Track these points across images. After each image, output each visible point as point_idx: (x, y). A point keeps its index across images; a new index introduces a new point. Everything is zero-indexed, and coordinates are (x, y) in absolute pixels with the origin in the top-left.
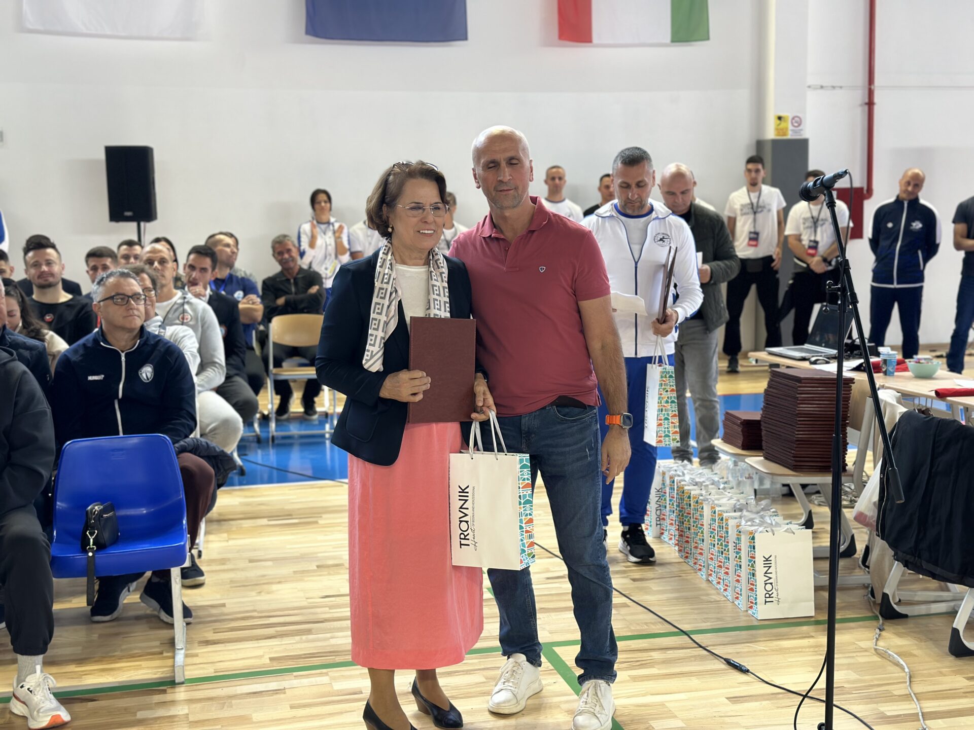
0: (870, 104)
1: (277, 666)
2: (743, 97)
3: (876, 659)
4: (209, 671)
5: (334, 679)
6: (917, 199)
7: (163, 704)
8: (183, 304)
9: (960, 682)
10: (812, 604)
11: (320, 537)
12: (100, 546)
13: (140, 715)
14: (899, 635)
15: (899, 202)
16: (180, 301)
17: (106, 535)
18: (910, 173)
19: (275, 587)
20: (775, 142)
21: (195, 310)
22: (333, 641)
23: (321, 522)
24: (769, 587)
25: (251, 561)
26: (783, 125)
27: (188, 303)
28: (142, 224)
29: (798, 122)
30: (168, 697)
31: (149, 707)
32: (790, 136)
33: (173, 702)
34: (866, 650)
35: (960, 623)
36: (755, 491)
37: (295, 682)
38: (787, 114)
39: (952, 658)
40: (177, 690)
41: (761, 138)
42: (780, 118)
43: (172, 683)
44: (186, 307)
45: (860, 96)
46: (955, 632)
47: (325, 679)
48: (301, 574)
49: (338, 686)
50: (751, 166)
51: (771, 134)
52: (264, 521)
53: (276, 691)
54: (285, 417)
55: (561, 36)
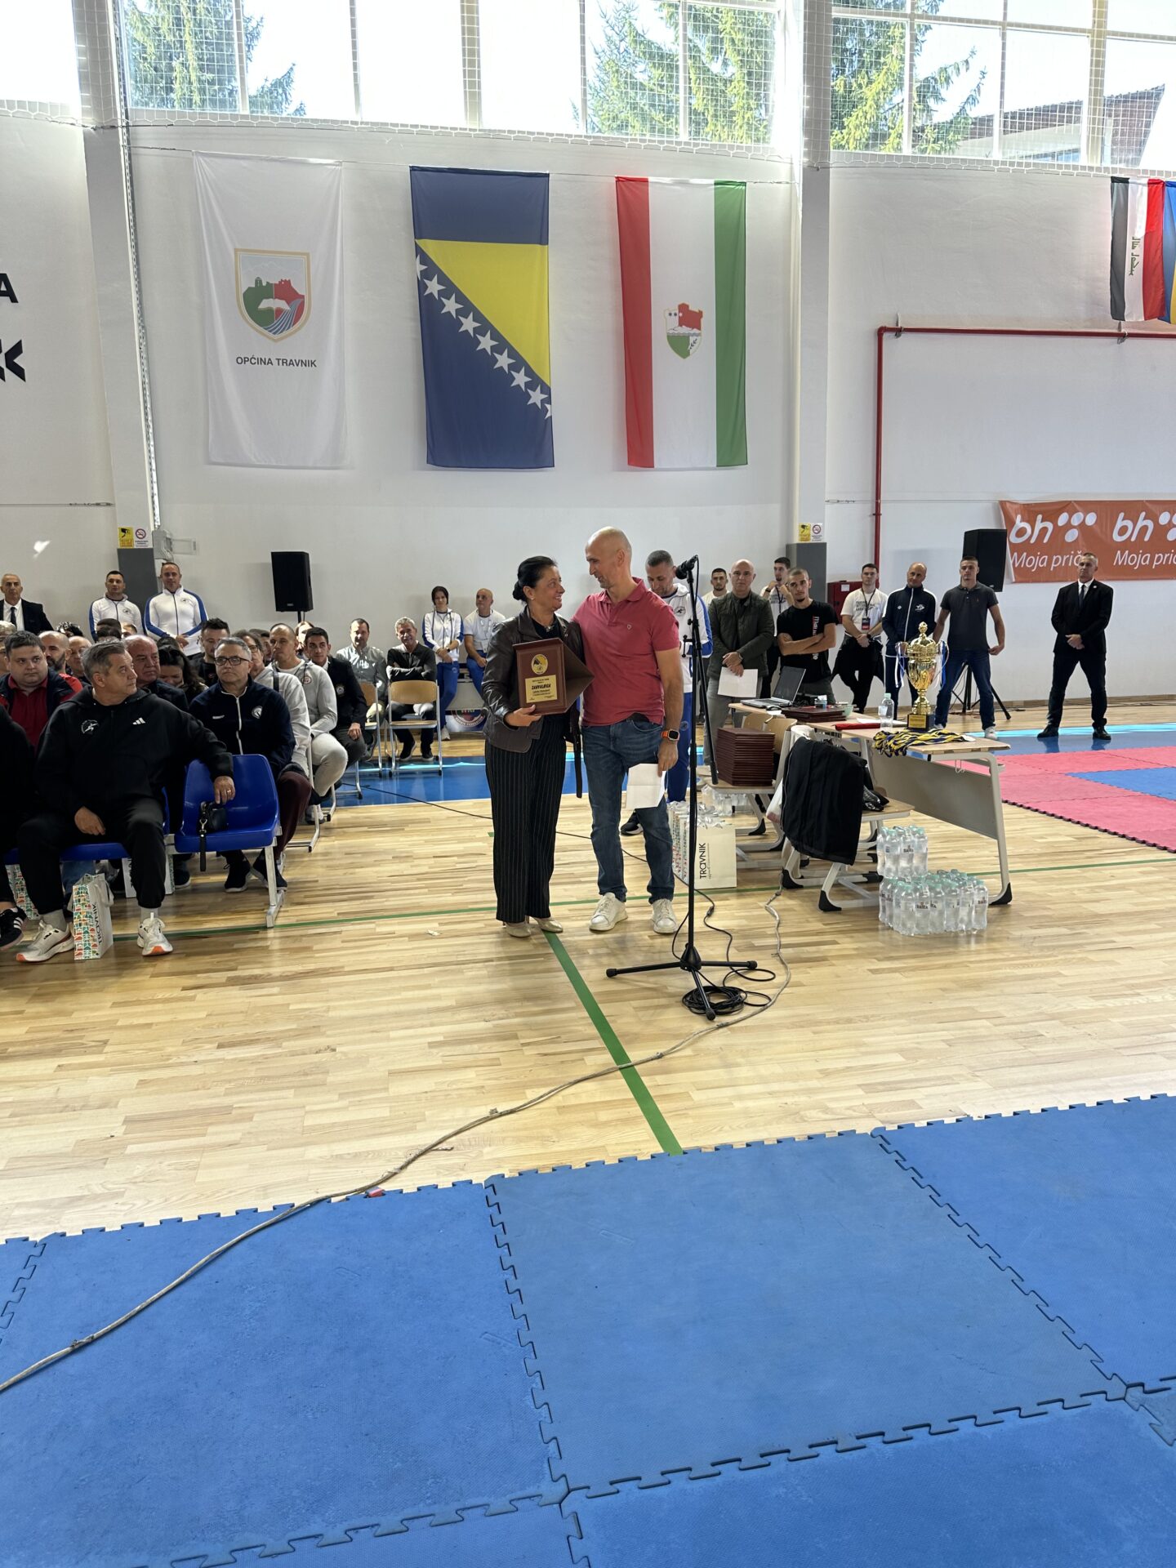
0: (877, 515)
1: (341, 918)
2: (775, 510)
3: (766, 913)
4: (293, 920)
5: (379, 925)
6: (921, 587)
7: (256, 939)
8: (305, 670)
9: (819, 926)
10: (735, 879)
11: (402, 839)
12: (210, 830)
13: (236, 946)
14: (790, 898)
15: (908, 589)
16: (303, 668)
17: (215, 823)
18: (914, 566)
19: (357, 870)
20: (798, 545)
21: (314, 674)
22: (386, 903)
23: (406, 829)
24: (703, 866)
25: (346, 854)
26: (806, 532)
27: (309, 668)
28: (302, 613)
29: (818, 530)
30: (259, 936)
31: (244, 942)
32: (812, 540)
33: (266, 939)
34: (761, 907)
35: (827, 887)
36: (733, 808)
37: (351, 927)
38: (809, 523)
39: (821, 912)
40: (269, 931)
41: (790, 543)
42: (803, 527)
43: (265, 928)
44: (308, 672)
45: (869, 508)
46: (823, 893)
47: (372, 926)
48: (376, 864)
49: (379, 930)
50: (778, 565)
51: (797, 540)
52: (366, 829)
53: (335, 933)
54: (407, 759)
55: (630, 462)
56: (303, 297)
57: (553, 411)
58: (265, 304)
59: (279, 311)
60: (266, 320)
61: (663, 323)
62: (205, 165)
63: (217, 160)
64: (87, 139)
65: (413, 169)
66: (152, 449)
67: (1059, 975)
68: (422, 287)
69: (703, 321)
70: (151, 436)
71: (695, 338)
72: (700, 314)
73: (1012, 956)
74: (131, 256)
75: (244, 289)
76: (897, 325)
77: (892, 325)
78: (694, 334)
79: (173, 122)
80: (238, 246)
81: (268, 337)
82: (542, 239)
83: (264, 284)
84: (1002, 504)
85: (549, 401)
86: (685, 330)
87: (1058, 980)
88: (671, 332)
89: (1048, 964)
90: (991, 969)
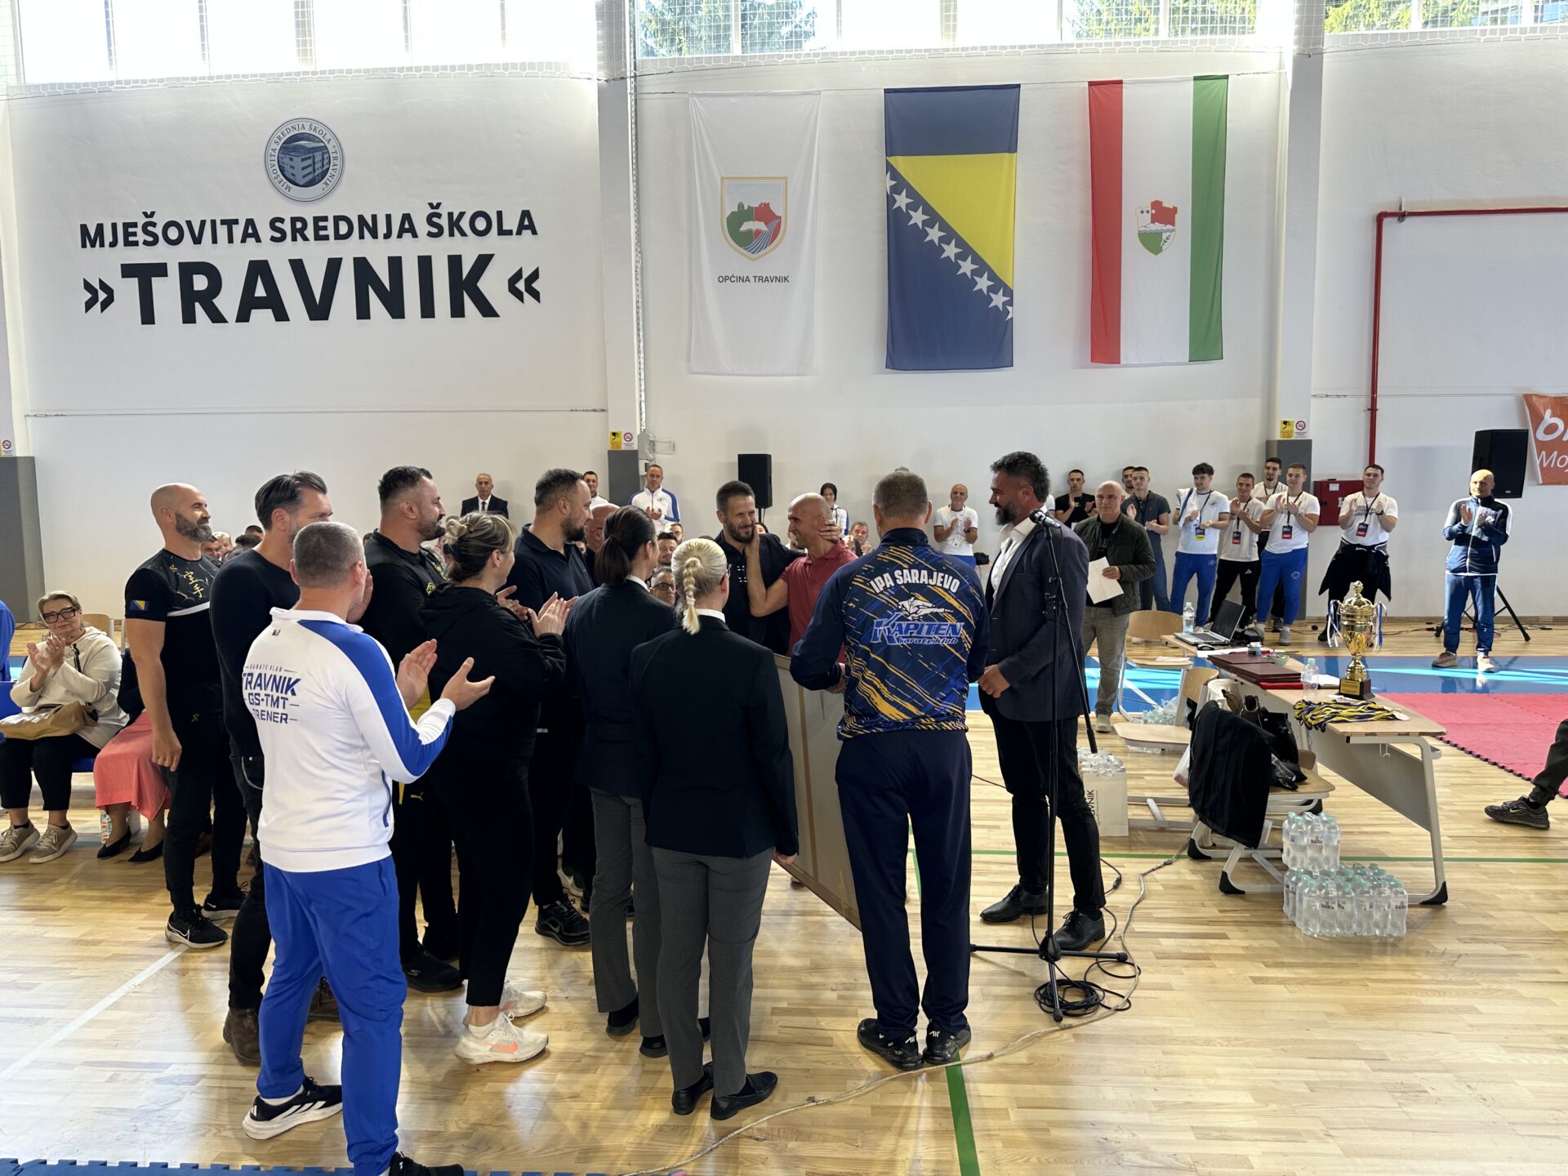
0: (1373, 410)
2: (1255, 405)
9: (1213, 912)
20: (1279, 441)
26: (1288, 428)
29: (1302, 425)
32: (1294, 437)
35: (1229, 867)
38: (1293, 419)
39: (1221, 894)
41: (1272, 439)
42: (1285, 423)
45: (1365, 402)
46: (1224, 874)
51: (1278, 437)
55: (1093, 360)
56: (780, 218)
57: (1014, 312)
58: (747, 226)
59: (758, 232)
60: (746, 241)
61: (1134, 220)
62: (698, 104)
63: (710, 99)
64: (601, 91)
65: (887, 91)
66: (642, 360)
67: (1472, 1010)
68: (890, 201)
69: (1177, 217)
70: (642, 349)
71: (1168, 234)
72: (1175, 210)
73: (1425, 977)
74: (632, 189)
75: (728, 213)
76: (1400, 208)
77: (1395, 209)
78: (1166, 231)
79: (673, 69)
80: (724, 176)
81: (748, 257)
82: (1011, 147)
83: (746, 208)
84: (1528, 398)
85: (1011, 303)
86: (1158, 226)
87: (1469, 1018)
88: (1143, 229)
89: (1465, 993)
90: (1394, 992)
